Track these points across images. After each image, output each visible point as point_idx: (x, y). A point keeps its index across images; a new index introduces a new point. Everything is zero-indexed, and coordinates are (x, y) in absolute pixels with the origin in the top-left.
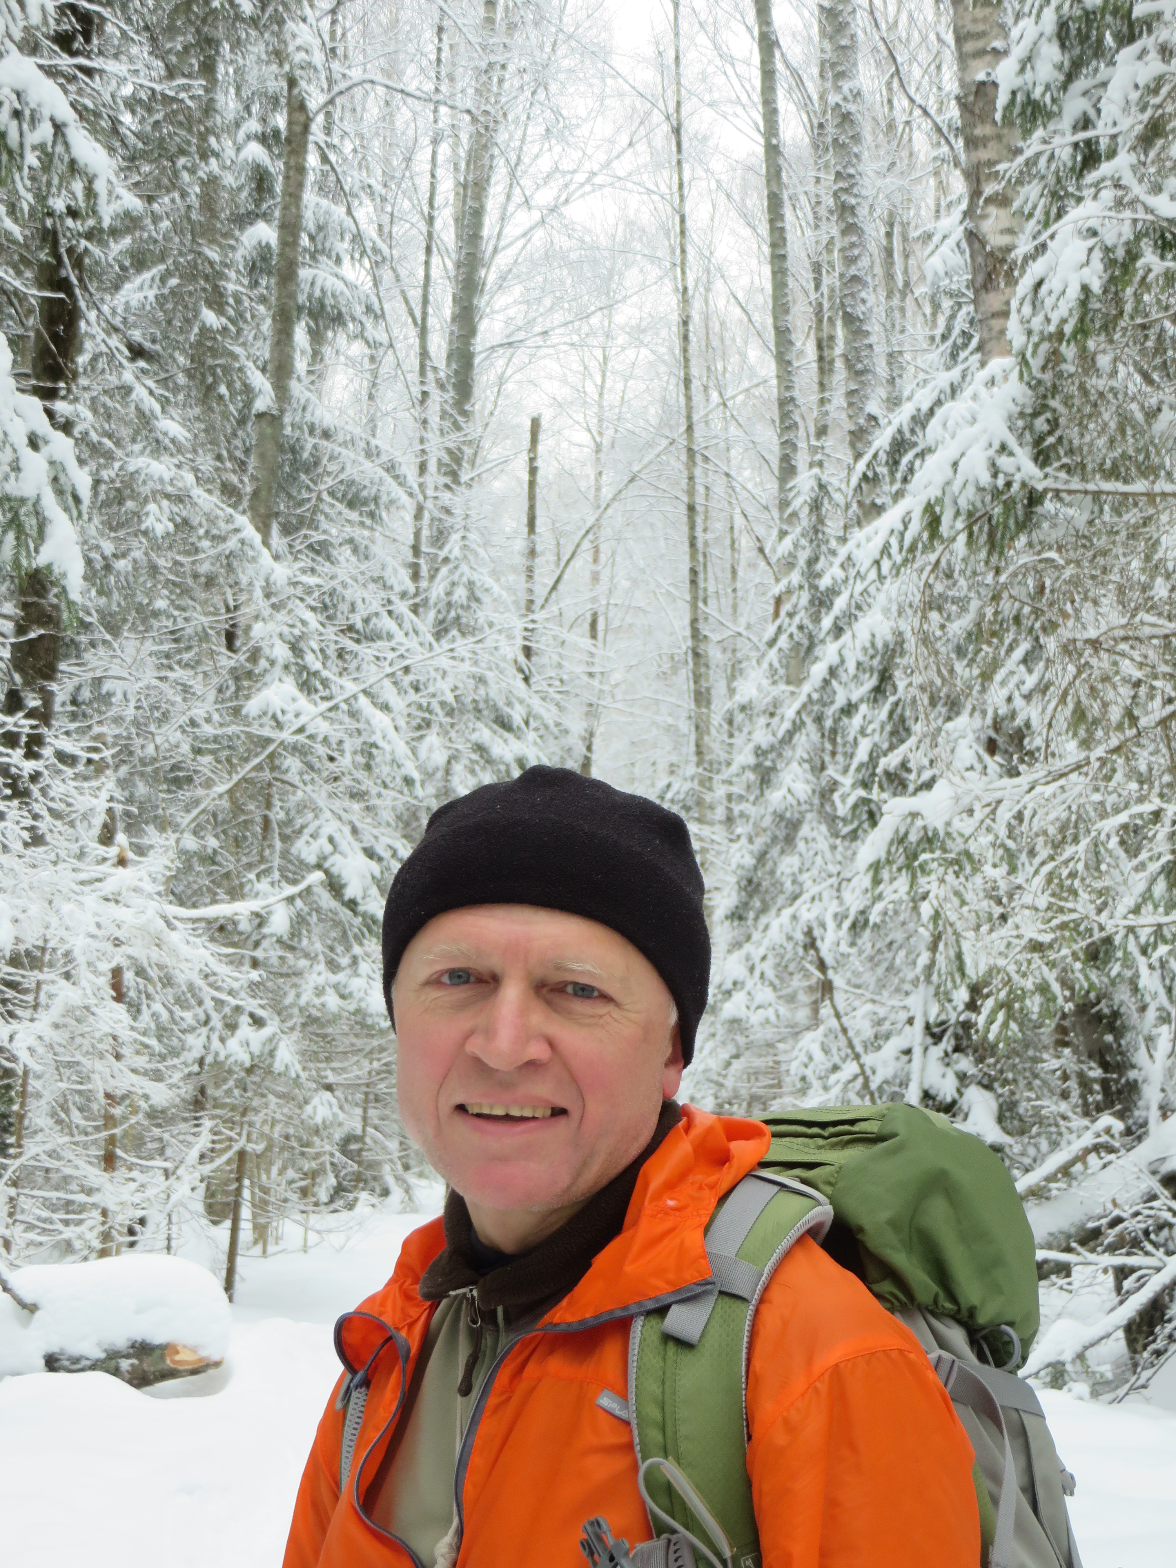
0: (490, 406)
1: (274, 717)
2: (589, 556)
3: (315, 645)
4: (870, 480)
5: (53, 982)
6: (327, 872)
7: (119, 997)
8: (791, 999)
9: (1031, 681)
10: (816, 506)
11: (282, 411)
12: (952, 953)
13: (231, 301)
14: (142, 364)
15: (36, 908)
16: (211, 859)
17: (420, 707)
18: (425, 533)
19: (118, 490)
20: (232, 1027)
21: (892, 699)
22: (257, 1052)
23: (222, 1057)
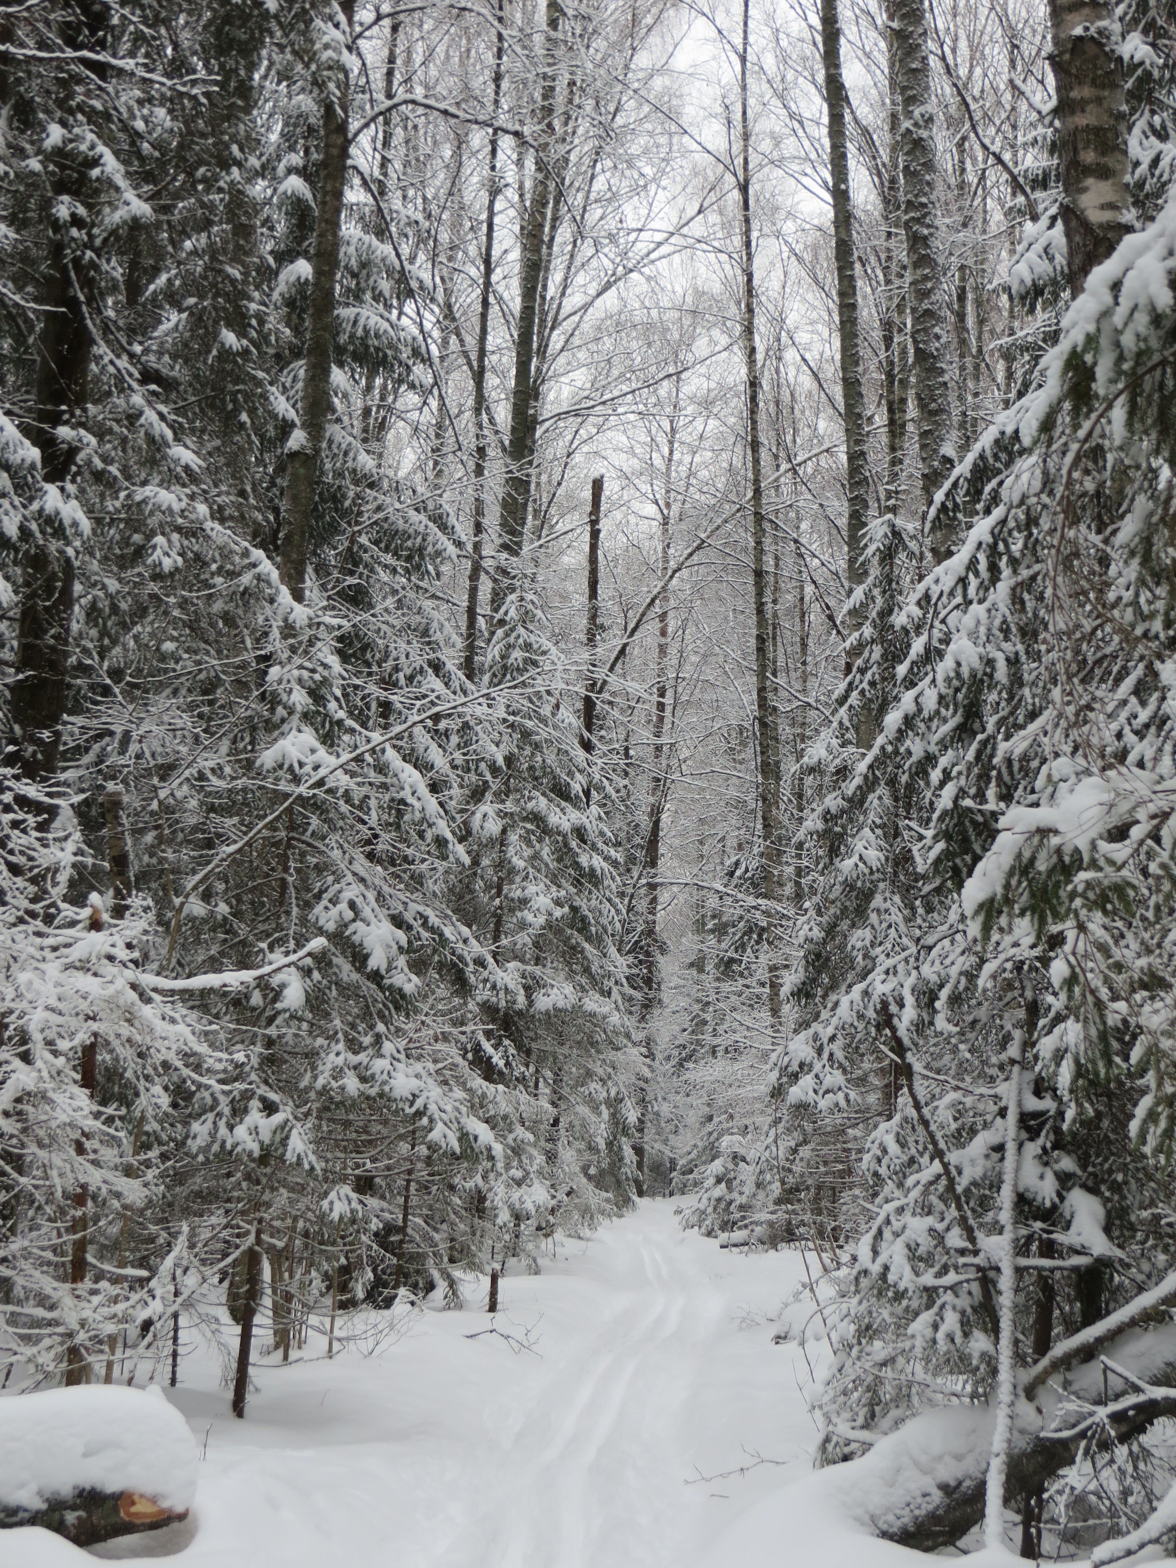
0: (556, 478)
1: (291, 769)
2: (655, 627)
3: (338, 692)
4: (948, 511)
7: (85, 1081)
8: (862, 1081)
9: (1144, 716)
10: (887, 556)
11: (319, 453)
13: (254, 322)
14: (153, 387)
16: (225, 925)
17: (468, 769)
20: (241, 1112)
21: (980, 737)
22: (267, 1141)
23: (228, 1147)
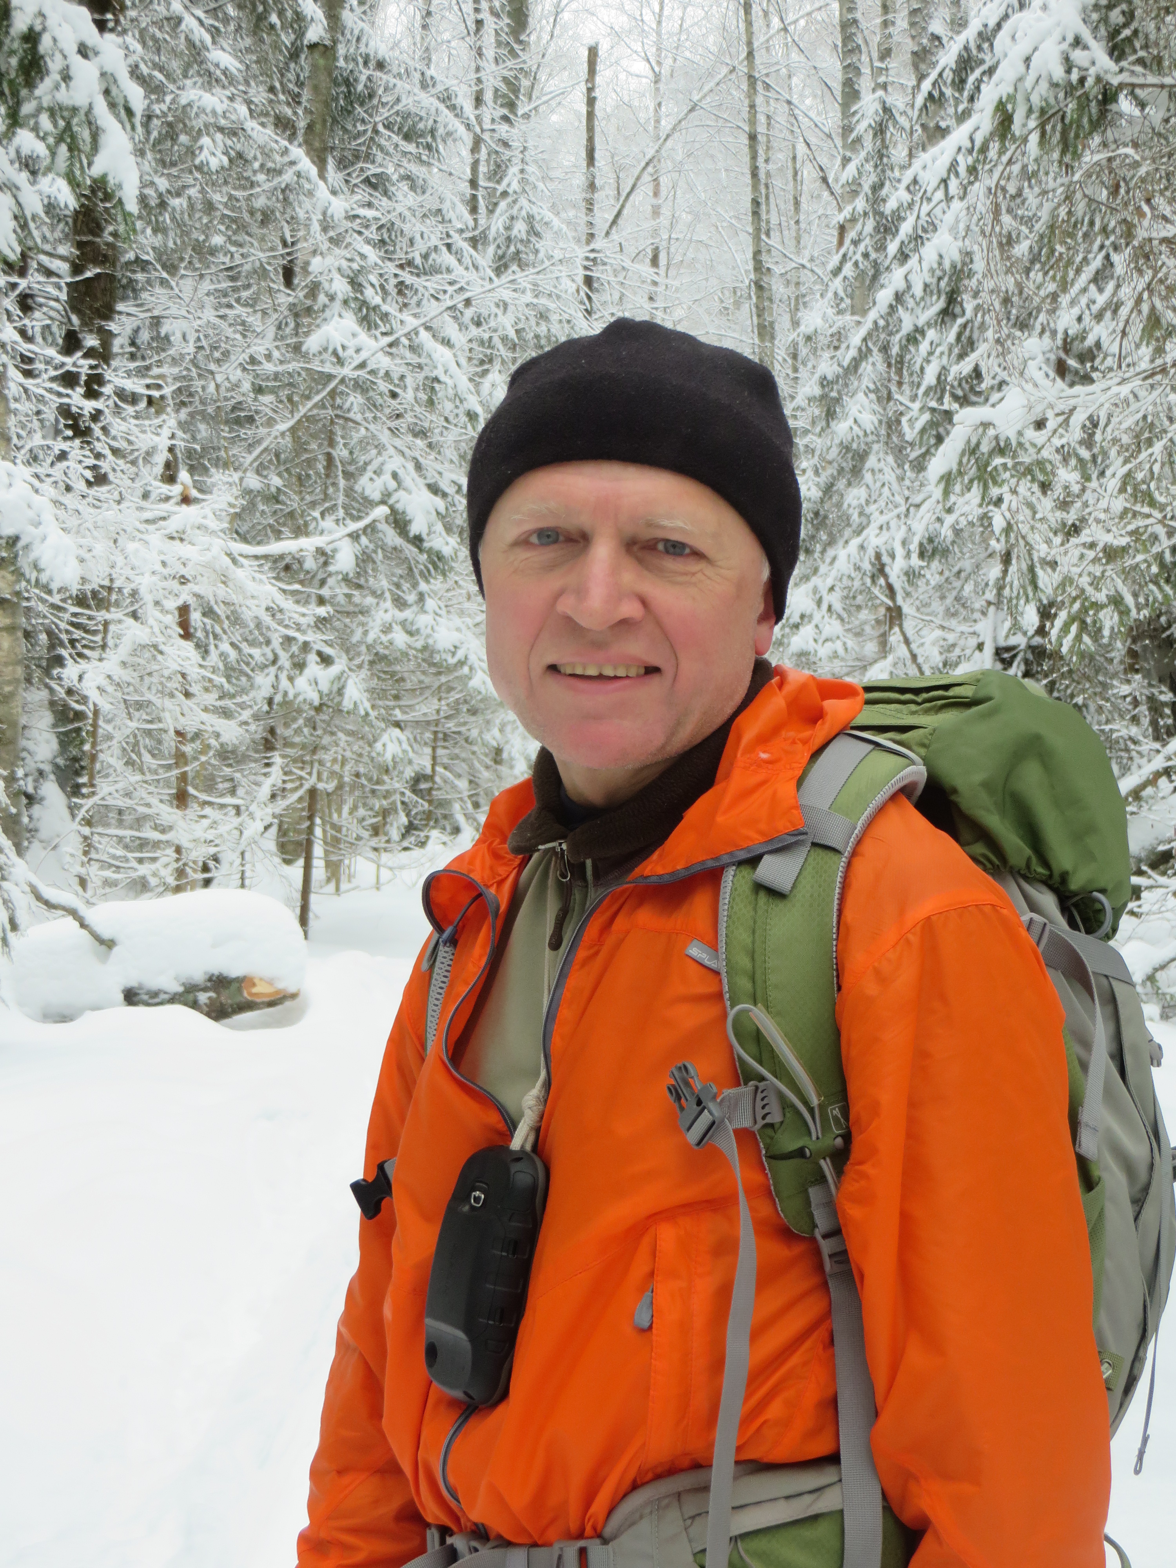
0: (545, 37)
1: (335, 353)
2: (649, 189)
3: (373, 278)
4: (935, 100)
5: (120, 621)
6: (392, 508)
7: (187, 635)
8: (859, 634)
9: (1101, 300)
10: (880, 130)
11: (335, 42)
12: (1024, 567)
15: (101, 547)
16: (275, 498)
17: (482, 343)
18: (483, 169)
19: (170, 125)
20: (300, 666)
21: (960, 321)
22: (326, 690)
23: (291, 696)
